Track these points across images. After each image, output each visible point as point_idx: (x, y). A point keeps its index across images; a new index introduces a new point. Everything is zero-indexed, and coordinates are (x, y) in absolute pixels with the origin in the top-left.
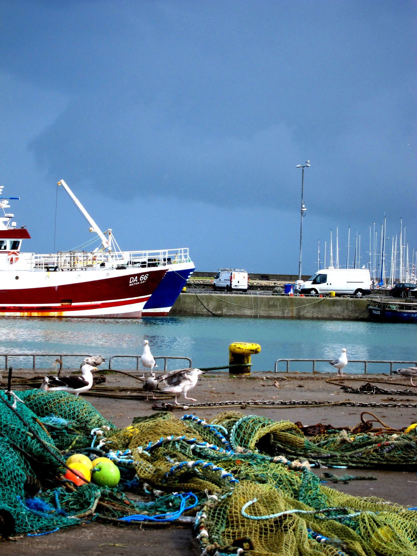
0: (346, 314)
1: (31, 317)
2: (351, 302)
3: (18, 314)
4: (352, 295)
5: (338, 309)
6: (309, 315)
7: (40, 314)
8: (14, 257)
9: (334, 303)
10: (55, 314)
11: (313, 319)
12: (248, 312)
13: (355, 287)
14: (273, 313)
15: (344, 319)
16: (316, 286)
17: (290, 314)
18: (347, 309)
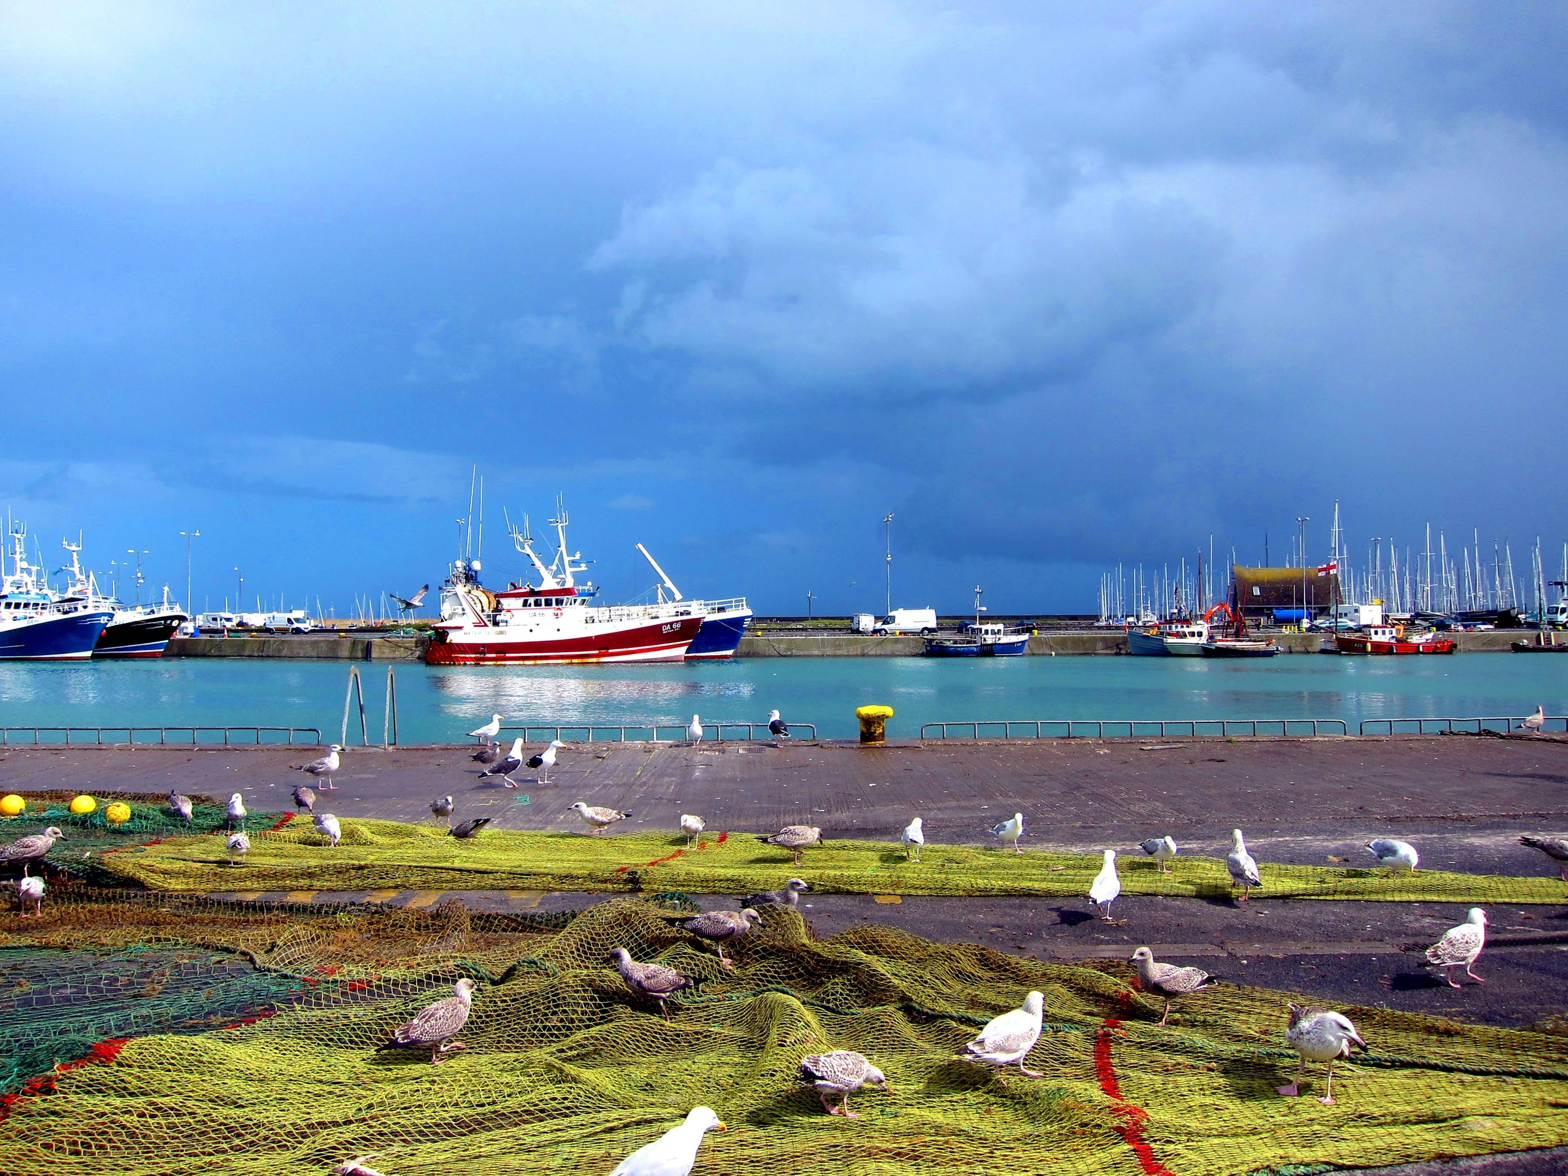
0: (907, 650)
1: (572, 663)
2: (912, 639)
3: (560, 661)
4: (918, 634)
5: (900, 646)
6: (872, 653)
7: (580, 661)
8: (559, 612)
9: (897, 641)
10: (594, 660)
11: (876, 656)
12: (816, 652)
13: (921, 626)
14: (839, 652)
15: (906, 656)
16: (885, 627)
17: (855, 653)
18: (909, 646)
